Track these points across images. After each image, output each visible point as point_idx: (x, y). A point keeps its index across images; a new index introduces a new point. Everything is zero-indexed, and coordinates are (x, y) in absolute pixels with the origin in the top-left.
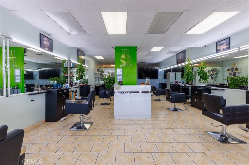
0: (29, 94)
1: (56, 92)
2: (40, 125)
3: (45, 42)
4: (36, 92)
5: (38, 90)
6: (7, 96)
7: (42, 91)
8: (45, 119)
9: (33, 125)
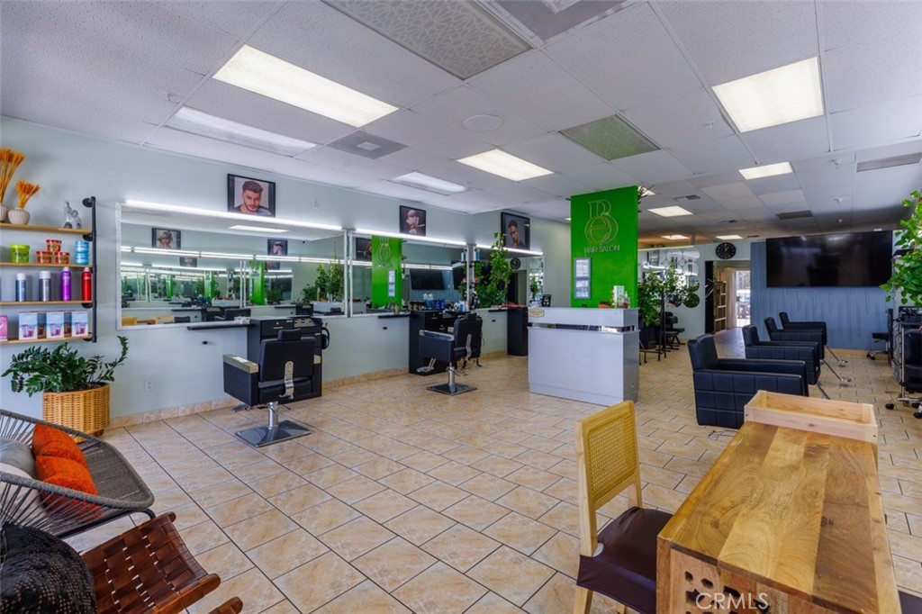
0: (380, 317)
1: (424, 316)
2: (397, 375)
3: (411, 218)
4: (392, 314)
5: (394, 311)
6: (349, 316)
7: (401, 313)
8: (407, 366)
9: (385, 372)
